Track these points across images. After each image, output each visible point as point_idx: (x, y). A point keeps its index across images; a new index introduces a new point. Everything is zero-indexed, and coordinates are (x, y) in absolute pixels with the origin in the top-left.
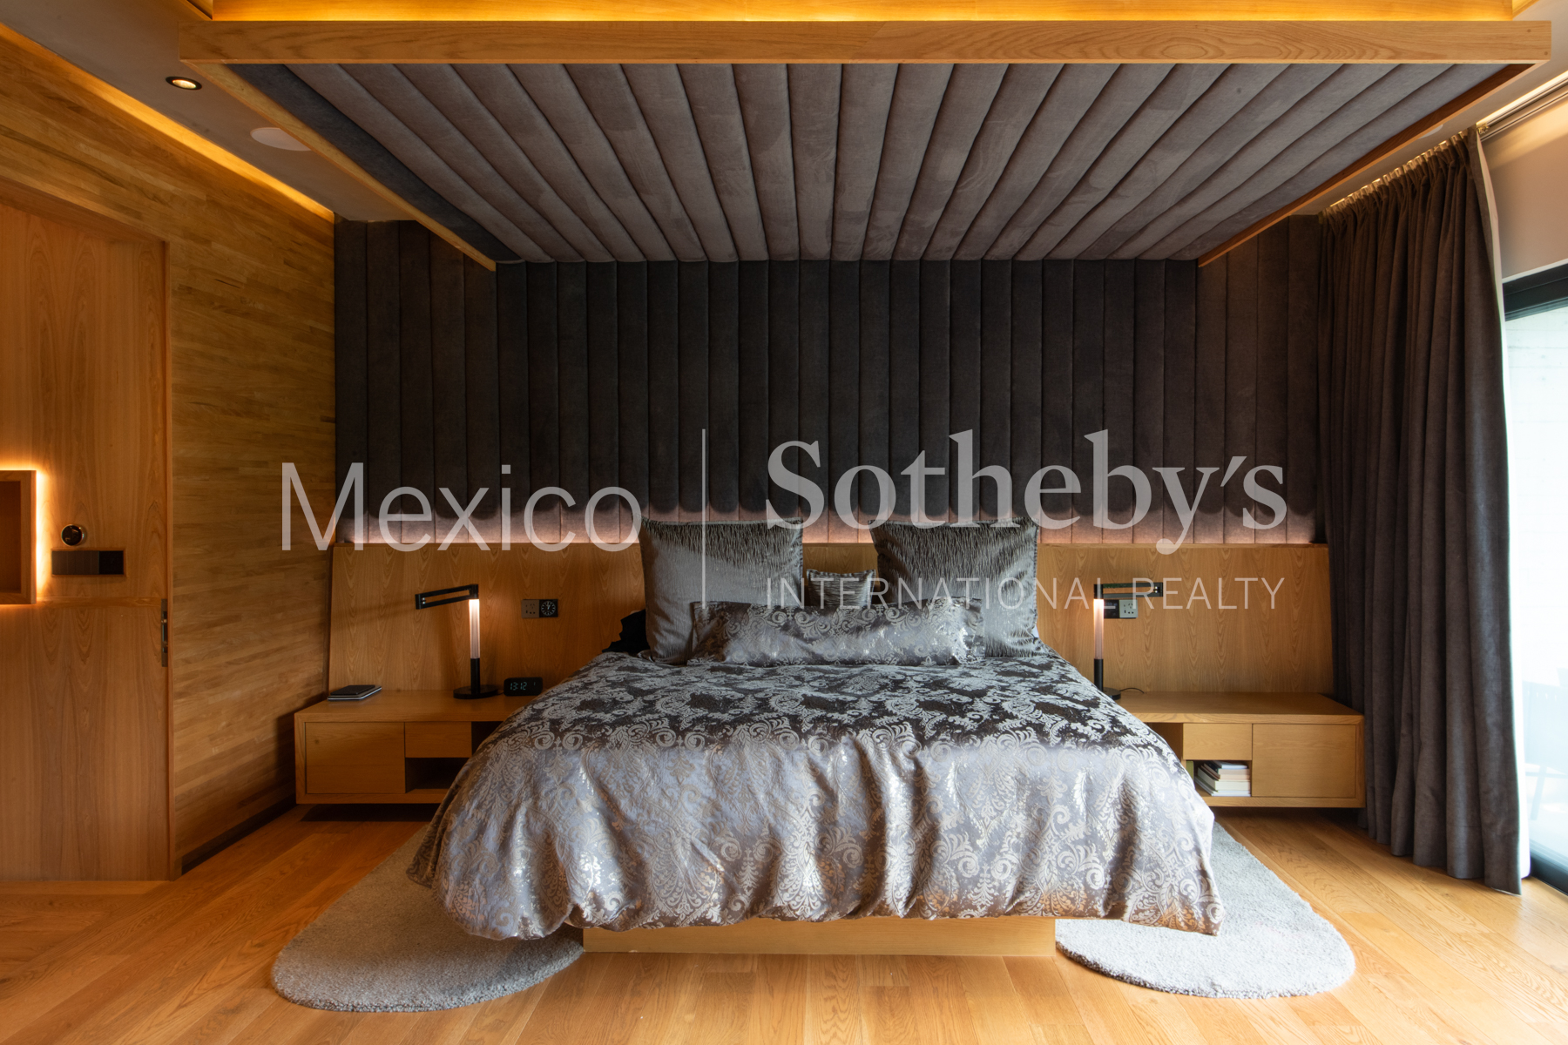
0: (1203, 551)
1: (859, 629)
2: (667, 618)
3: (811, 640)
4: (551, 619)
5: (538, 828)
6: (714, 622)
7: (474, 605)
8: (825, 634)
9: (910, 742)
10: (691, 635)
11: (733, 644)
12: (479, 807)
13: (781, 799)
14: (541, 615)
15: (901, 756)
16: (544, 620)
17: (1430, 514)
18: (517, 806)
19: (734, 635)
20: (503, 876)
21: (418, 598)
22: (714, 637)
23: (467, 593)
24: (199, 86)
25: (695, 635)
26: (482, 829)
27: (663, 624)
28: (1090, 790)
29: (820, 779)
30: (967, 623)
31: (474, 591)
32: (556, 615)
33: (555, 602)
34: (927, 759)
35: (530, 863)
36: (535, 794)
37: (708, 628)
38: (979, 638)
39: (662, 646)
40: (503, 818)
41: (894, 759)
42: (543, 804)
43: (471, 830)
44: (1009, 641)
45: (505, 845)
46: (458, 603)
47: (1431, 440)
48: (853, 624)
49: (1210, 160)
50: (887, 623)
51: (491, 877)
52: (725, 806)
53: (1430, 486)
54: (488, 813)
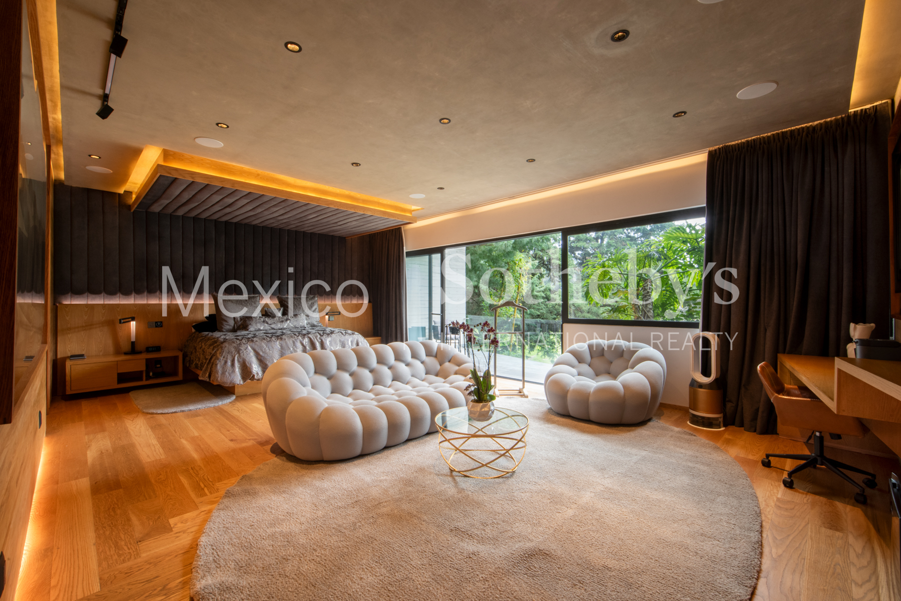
0: (353, 304)
1: (282, 321)
2: (226, 321)
3: (271, 324)
4: (160, 328)
5: (241, 360)
6: (242, 321)
7: (133, 324)
8: (274, 323)
9: (319, 336)
10: (234, 325)
11: (250, 326)
12: (224, 357)
13: (296, 349)
14: (156, 327)
15: (318, 338)
16: (157, 328)
17: (394, 295)
18: (235, 356)
19: (250, 324)
20: (234, 371)
21: (120, 320)
22: (243, 325)
23: (130, 319)
24: (100, 158)
25: (236, 325)
26: (226, 362)
27: (224, 323)
28: (352, 342)
29: (302, 344)
30: (306, 319)
31: (133, 319)
32: (162, 326)
33: (162, 322)
34: (323, 338)
35: (239, 368)
36: (239, 353)
37: (240, 323)
38: (309, 323)
39: (225, 329)
40: (231, 359)
41: (317, 339)
42: (242, 355)
43: (223, 362)
44: (315, 323)
45: (233, 365)
46: (127, 323)
47: (394, 281)
48: (281, 320)
49: (362, 224)
50: (289, 320)
51: (231, 372)
52: (283, 351)
53: (394, 290)
54: (227, 358)
